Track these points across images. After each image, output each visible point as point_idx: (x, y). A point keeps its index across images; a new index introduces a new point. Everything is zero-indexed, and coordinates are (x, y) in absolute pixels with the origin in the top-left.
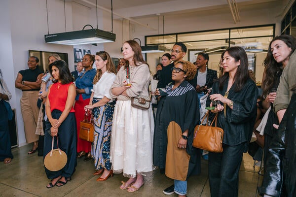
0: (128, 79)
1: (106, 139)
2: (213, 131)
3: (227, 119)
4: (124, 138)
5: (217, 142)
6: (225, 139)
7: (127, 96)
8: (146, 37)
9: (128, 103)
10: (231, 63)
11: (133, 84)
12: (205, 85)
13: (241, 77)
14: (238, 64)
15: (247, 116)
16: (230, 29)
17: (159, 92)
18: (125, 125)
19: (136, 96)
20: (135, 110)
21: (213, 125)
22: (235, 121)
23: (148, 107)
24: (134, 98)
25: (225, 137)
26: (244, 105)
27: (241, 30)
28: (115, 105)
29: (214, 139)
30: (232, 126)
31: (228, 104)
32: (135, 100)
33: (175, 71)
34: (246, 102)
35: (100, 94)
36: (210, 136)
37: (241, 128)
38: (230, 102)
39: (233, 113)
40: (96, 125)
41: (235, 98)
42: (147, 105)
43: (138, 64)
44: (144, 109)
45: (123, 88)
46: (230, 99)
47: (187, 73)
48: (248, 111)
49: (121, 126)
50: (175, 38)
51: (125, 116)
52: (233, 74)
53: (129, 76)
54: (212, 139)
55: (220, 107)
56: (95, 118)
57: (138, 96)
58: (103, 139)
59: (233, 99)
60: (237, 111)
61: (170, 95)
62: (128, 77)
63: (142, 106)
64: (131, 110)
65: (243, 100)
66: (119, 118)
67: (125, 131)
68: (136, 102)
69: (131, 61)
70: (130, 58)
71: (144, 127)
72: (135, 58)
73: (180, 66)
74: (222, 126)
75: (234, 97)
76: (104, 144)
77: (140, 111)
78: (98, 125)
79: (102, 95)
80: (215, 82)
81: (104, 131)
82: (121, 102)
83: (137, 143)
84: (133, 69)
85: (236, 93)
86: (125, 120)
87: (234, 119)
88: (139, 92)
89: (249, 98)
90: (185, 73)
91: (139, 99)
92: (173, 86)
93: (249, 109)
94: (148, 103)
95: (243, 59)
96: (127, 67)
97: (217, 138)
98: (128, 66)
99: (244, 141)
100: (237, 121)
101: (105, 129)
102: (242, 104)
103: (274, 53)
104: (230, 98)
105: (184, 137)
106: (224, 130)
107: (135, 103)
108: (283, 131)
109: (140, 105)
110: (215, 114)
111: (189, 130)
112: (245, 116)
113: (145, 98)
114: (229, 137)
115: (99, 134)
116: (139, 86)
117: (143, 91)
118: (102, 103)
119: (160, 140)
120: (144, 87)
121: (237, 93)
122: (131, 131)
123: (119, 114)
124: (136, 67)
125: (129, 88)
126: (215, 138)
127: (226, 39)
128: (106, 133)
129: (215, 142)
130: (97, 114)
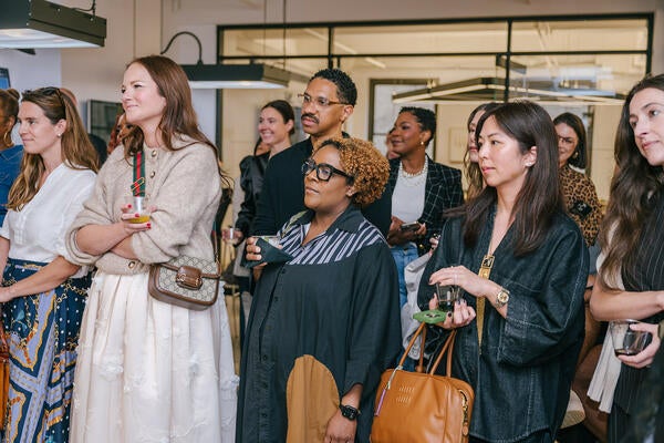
0: (139, 199)
1: (56, 416)
2: (437, 394)
3: (485, 348)
4: (122, 413)
5: (450, 431)
6: (477, 421)
7: (134, 260)
8: (221, 29)
9: (138, 284)
10: (504, 159)
11: (155, 215)
12: (420, 221)
13: (539, 202)
14: (530, 160)
15: (554, 342)
16: (510, 20)
17: (258, 249)
18: (123, 365)
19: (166, 259)
20: (162, 310)
21: (441, 372)
22: (512, 357)
23: (209, 299)
24: (159, 265)
25: (478, 413)
26: (543, 305)
27: (548, 24)
28: (88, 291)
29: (441, 422)
30: (501, 375)
31: (493, 301)
32: (163, 273)
33: (312, 175)
34: (550, 294)
35: (40, 249)
36: (428, 412)
37: (531, 384)
38: (498, 294)
39: (508, 330)
40: (16, 363)
41: (514, 279)
42: (208, 290)
43: (176, 144)
44: (195, 305)
45: (120, 230)
46: (499, 282)
47: (359, 179)
48: (554, 324)
49: (111, 369)
50: (326, 38)
51: (124, 332)
52: (510, 195)
53: (143, 186)
54: (433, 419)
55: (462, 313)
56: (15, 337)
57: (175, 258)
58: (42, 416)
59: (507, 281)
60: (521, 322)
61: (297, 261)
62: (139, 190)
63: (190, 294)
64: (150, 309)
65: (542, 286)
66: (102, 339)
67: (127, 388)
68: (167, 280)
69: (151, 129)
70: (147, 119)
71: (194, 372)
72: (167, 122)
73: (332, 158)
74: (470, 374)
75: (513, 273)
76: (49, 433)
77: (182, 313)
78: (25, 364)
79: (47, 252)
80: (452, 219)
81: (50, 384)
82: (113, 279)
83: (170, 428)
84: (157, 160)
85: (518, 258)
86: (124, 346)
87: (509, 350)
88: (180, 247)
89: (558, 280)
90: (350, 180)
91: (176, 270)
92: (308, 227)
93: (558, 319)
94: (209, 286)
95: (543, 142)
96: (136, 152)
97: (451, 418)
98: (141, 147)
99: (542, 426)
100: (520, 360)
101: (56, 377)
102: (538, 298)
103: (638, 131)
104: (497, 277)
105: (346, 412)
106: (474, 388)
107: (162, 286)
108: (649, 419)
109: (181, 291)
110: (447, 332)
111: (364, 386)
112: (546, 341)
113: (199, 266)
114: (492, 411)
115: (28, 395)
116: (179, 224)
117: (193, 241)
118: (46, 281)
119: (262, 420)
120: (195, 228)
121: (523, 262)
122: (150, 385)
123: (103, 323)
124: (169, 154)
125: (144, 230)
126: (445, 419)
127: (499, 55)
128: (56, 394)
129: (446, 432)
130: (24, 321)
